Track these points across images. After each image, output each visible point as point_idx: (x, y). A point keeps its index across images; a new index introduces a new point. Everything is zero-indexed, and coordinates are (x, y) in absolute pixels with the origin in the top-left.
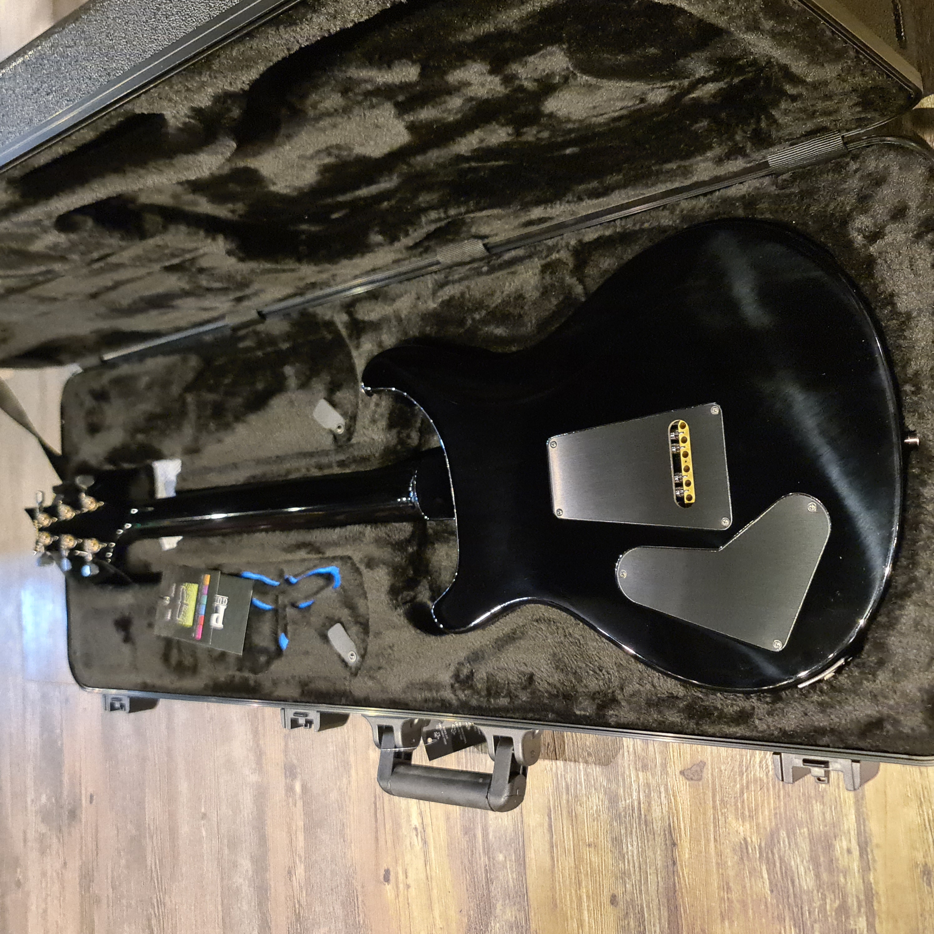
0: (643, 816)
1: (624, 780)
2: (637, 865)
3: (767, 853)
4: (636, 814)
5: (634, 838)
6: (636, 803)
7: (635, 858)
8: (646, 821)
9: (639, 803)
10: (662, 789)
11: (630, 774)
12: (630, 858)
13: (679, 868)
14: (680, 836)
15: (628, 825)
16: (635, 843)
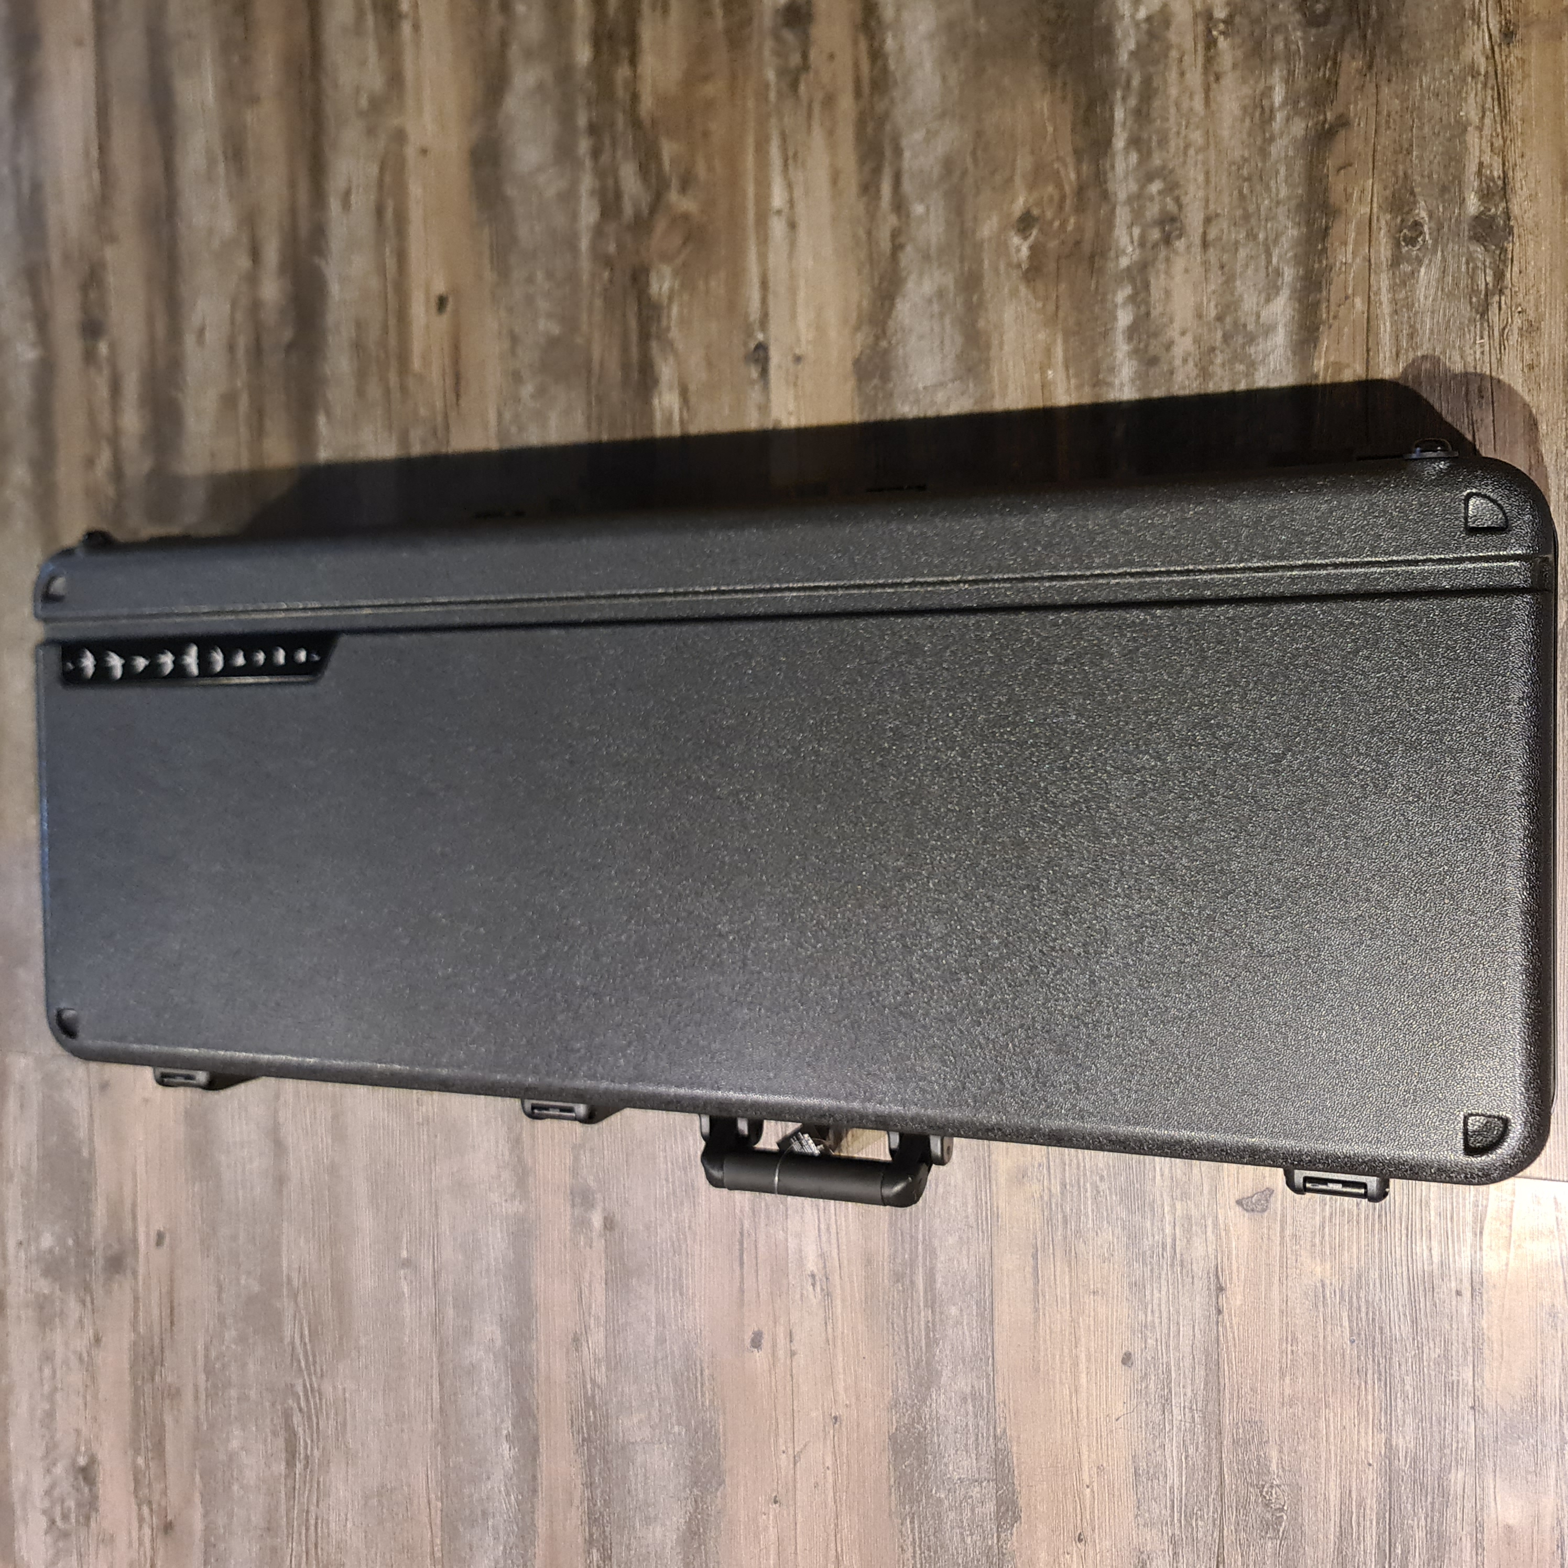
0: (1178, 1256)
1: (1153, 1210)
2: (1165, 1315)
3: (1351, 1298)
4: (1168, 1254)
5: (1163, 1282)
6: (1169, 1241)
7: (1163, 1306)
8: (1182, 1261)
9: (1174, 1240)
10: (1209, 1222)
11: (1163, 1205)
12: (1156, 1307)
13: (1226, 1317)
14: (1231, 1279)
15: (1156, 1267)
16: (1164, 1289)
